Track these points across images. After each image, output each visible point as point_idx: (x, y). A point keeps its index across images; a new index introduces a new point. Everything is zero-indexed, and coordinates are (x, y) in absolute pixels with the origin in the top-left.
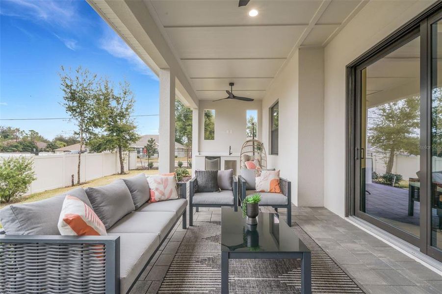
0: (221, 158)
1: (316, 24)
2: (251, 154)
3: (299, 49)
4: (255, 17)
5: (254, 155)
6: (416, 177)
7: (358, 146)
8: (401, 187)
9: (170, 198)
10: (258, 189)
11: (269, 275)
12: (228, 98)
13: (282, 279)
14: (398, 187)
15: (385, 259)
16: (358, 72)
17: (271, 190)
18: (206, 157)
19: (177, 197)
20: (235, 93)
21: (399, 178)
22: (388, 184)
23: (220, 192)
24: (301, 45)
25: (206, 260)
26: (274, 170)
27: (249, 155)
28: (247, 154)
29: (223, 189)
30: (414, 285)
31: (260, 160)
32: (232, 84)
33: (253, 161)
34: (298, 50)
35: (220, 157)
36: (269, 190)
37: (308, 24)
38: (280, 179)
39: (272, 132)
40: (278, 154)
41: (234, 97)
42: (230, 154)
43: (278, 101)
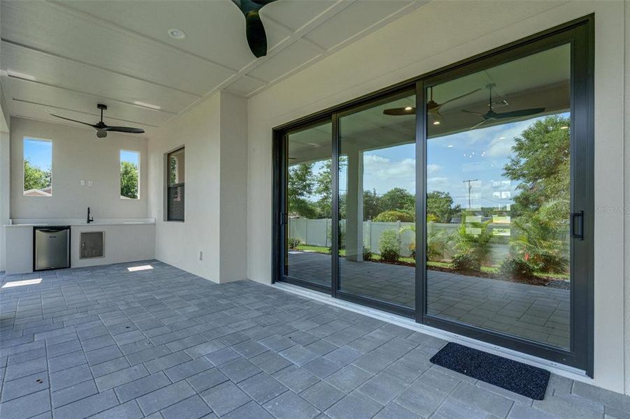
0: (72, 228)
1: (246, 75)
18: (38, 228)
24: (225, 88)
32: (102, 107)
34: (220, 92)
35: (69, 227)
37: (237, 71)
39: (169, 189)
40: (183, 220)
42: (89, 221)
43: (184, 148)
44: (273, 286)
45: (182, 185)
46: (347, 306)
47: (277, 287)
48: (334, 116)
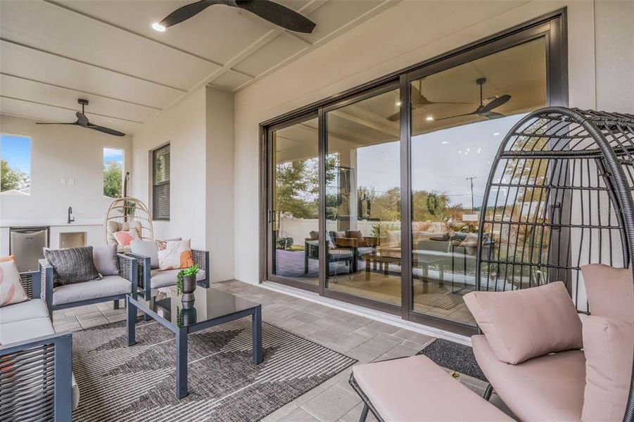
0: (51, 228)
1: (231, 69)
2: (121, 221)
3: (207, 87)
4: (159, 32)
5: (126, 221)
6: (310, 237)
7: (270, 209)
8: (293, 250)
9: (11, 302)
10: (163, 267)
11: (210, 352)
12: (77, 123)
13: (225, 350)
14: (290, 250)
15: (298, 308)
16: (270, 132)
17: (181, 266)
18: (12, 229)
19: (26, 298)
20: (92, 119)
21: (290, 241)
22: (282, 249)
23: (101, 279)
24: (210, 83)
25: (118, 369)
26: (181, 239)
27: (118, 222)
28: (115, 220)
29: (105, 275)
30: (319, 318)
31: (138, 229)
32: (83, 102)
33: (128, 230)
34: (205, 87)
35: (48, 228)
36: (179, 267)
37: (222, 66)
38: (192, 251)
39: (155, 187)
40: (168, 219)
41: (89, 125)
42: (70, 221)
43: (169, 144)
44: (261, 286)
45: (168, 183)
46: (334, 304)
47: (265, 287)
48: (320, 111)
